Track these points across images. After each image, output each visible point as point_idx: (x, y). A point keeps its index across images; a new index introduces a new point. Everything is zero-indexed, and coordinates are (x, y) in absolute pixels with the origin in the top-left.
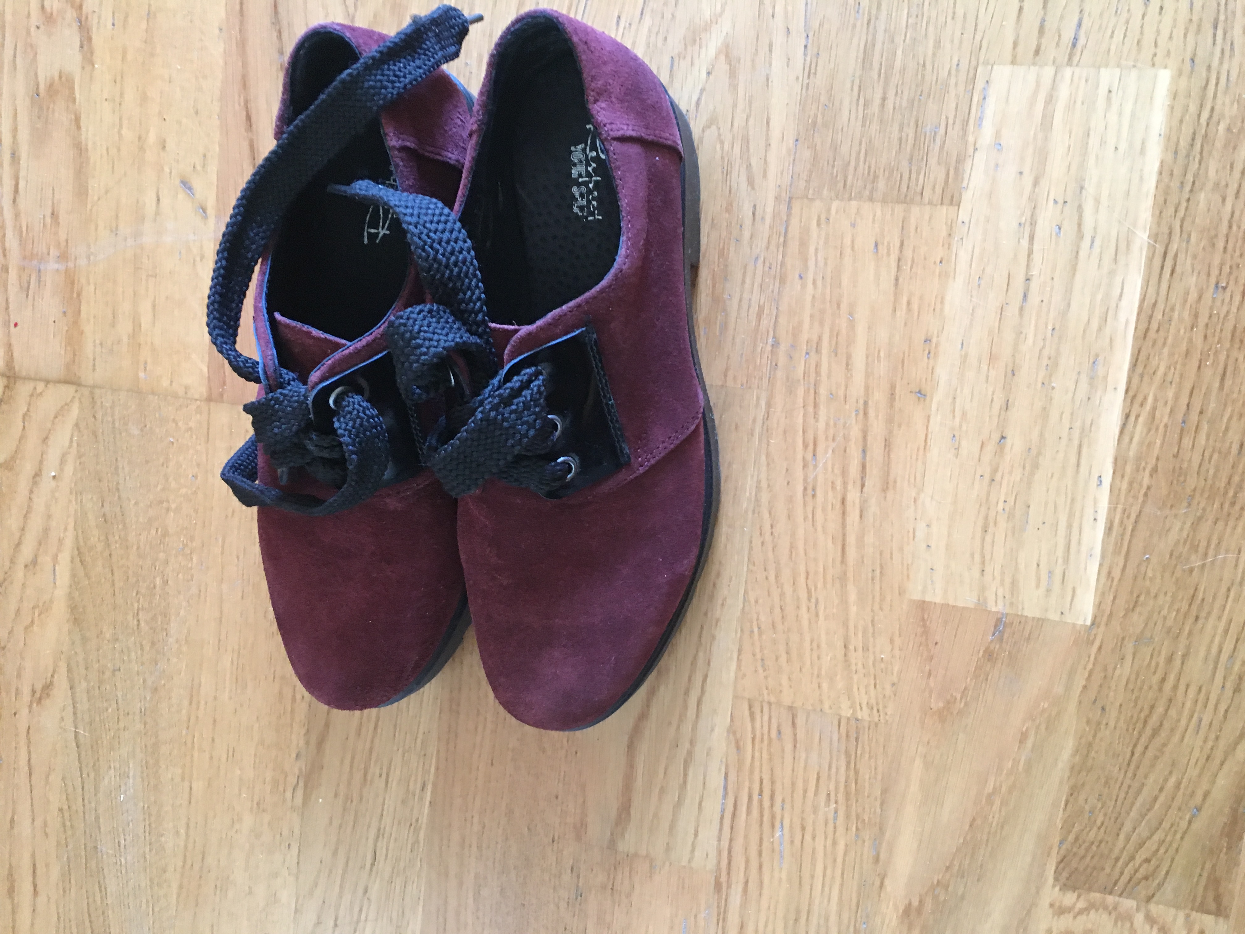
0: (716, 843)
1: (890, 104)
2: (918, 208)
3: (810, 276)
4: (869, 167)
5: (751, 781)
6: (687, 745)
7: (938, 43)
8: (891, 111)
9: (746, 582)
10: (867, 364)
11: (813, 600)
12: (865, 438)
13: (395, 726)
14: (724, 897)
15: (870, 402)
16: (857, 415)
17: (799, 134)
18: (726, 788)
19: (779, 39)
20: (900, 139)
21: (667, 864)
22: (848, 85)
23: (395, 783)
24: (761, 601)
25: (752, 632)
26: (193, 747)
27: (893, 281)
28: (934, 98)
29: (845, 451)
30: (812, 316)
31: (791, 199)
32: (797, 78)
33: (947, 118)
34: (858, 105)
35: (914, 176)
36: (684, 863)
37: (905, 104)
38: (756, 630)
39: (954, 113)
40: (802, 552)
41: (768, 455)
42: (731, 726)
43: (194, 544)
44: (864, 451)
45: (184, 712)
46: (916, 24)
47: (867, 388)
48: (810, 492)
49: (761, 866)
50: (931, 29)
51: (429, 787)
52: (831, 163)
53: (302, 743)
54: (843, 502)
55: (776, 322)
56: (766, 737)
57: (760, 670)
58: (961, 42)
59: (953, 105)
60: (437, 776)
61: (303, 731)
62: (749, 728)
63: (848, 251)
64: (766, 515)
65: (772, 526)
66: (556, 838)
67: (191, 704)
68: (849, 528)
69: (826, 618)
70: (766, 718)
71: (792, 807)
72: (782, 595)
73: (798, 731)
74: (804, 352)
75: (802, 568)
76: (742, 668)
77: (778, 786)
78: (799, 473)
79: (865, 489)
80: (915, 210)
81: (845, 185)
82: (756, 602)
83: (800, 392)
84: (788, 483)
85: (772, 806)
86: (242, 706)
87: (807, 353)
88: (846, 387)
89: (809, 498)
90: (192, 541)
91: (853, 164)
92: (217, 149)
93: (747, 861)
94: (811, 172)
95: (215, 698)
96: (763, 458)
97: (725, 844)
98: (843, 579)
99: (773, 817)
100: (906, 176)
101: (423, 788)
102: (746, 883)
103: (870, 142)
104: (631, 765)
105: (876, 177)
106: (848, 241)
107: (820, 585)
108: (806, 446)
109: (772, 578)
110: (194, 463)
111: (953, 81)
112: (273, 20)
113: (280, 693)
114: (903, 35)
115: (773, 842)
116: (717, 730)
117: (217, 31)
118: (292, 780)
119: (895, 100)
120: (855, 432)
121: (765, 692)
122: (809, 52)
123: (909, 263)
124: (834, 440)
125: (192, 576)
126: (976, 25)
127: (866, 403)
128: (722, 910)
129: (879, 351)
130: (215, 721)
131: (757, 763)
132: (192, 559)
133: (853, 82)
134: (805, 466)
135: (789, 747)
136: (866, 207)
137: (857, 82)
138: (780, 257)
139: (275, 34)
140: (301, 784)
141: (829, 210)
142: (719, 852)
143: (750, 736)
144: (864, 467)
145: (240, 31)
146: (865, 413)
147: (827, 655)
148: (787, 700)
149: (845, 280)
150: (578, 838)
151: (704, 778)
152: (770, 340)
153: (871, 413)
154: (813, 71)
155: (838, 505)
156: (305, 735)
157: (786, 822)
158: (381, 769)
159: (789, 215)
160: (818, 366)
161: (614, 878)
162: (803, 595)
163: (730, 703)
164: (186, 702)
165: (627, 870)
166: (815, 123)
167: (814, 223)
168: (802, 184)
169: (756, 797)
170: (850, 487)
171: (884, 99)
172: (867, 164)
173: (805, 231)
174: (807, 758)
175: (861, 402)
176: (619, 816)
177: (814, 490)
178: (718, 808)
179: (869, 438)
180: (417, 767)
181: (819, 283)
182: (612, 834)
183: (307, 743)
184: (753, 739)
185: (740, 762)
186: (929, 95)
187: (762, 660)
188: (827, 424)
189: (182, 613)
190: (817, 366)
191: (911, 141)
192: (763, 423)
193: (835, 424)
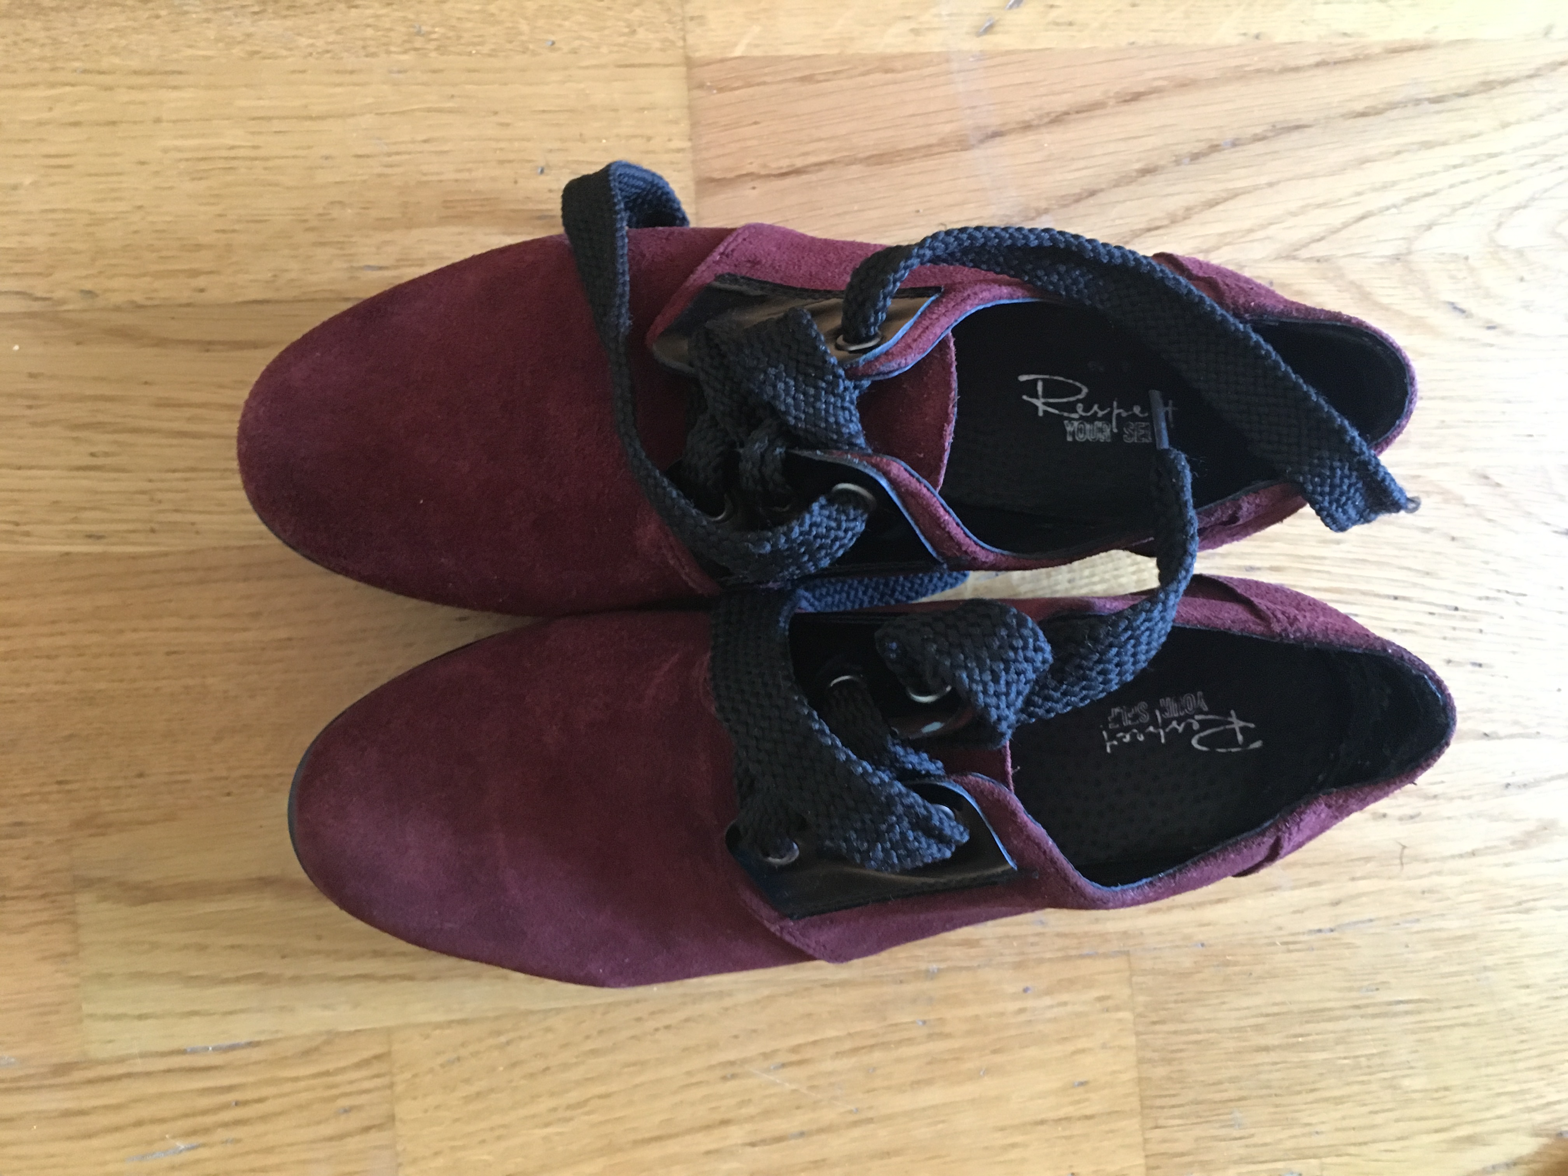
0: (135, 1050)
1: (1263, 1058)
2: (1137, 1127)
3: (1029, 1003)
4: (1181, 1051)
5: (256, 1084)
6: (289, 973)
7: (1339, 1101)
8: (1252, 1063)
9: (575, 1007)
10: (924, 1109)
11: (568, 1114)
12: (821, 1131)
13: (193, 470)
14: (46, 1082)
15: (872, 1126)
16: (851, 1112)
17: (1211, 946)
18: (233, 1048)
19: (1326, 893)
20: (1220, 1083)
21: (76, 980)
22: (1279, 998)
23: (85, 483)
24: (550, 1036)
25: (499, 1033)
26: (53, 85)
27: (1039, 1117)
28: (1276, 1113)
29: (798, 1108)
30: (977, 1017)
31: (1127, 953)
32: (1280, 928)
33: (1252, 1136)
34: (1257, 1016)
35: (1177, 1111)
36: (87, 1008)
37: (1264, 1077)
38: (503, 1039)
39: (1260, 1142)
40: (639, 1080)
41: (771, 998)
42: (338, 1034)
43: (433, 54)
44: (802, 1134)
45: (117, 61)
46: (1361, 1068)
47: (890, 1117)
48: (730, 1071)
49: (117, 1129)
50: (1356, 1088)
51: (96, 548)
52: (1180, 998)
53: (117, 299)
54: (725, 1122)
55: (961, 969)
56: (334, 1092)
57: (440, 1060)
58: (1344, 1129)
59: (1268, 1139)
60: (120, 558)
61: (138, 298)
62: (342, 1064)
63: (1070, 1047)
64: (681, 1015)
65: (667, 1027)
66: (68, 787)
67: (136, 73)
68: (688, 1139)
69: (546, 1139)
70: (367, 1085)
71: (232, 1156)
72: (566, 1067)
73: (357, 1138)
74: (926, 1018)
75: (614, 1087)
76: (438, 1032)
77: (260, 1128)
78: (753, 1049)
79: (749, 1150)
80: (1133, 1124)
81: (1154, 1023)
82: (548, 1030)
83: (870, 1025)
84: (736, 1037)
85: (225, 1125)
86: (156, 173)
87: (924, 1022)
88: (888, 1088)
89: (719, 1073)
90: (437, 49)
91: (1184, 1027)
92: (1084, 46)
93: (117, 1108)
94: (1164, 973)
95: (158, 120)
96: (766, 992)
97: (140, 1066)
98: (610, 1149)
99: (206, 1130)
100: (1174, 1101)
101: (91, 536)
102: (82, 1113)
103: (1213, 1043)
104: (231, 889)
105: (1169, 1062)
106: (1081, 1044)
107: (595, 1118)
108: (795, 1049)
109: (590, 1045)
110: (577, 43)
111: (1297, 1131)
112: (1278, 127)
113: (198, 247)
114: (1346, 1055)
115: (163, 1139)
116: (328, 1013)
117: (1254, 31)
118: (40, 287)
119: (1268, 1064)
120: (828, 1116)
121: (407, 1075)
122: (1313, 937)
123: (1067, 1133)
124: (812, 1088)
125: (373, 55)
126: (1365, 1143)
127: (870, 1120)
128: (21, 1084)
129: (943, 1122)
130: (114, 123)
131: (288, 1087)
132: (405, 52)
133: (1283, 1003)
134: (766, 1056)
135: (327, 1130)
136: (1131, 1058)
137: (1284, 1009)
138: (1048, 955)
139: (1259, 130)
140: (36, 306)
141: (1118, 1009)
142: (121, 1060)
143: (330, 1066)
144: (780, 1139)
145: (1258, 71)
146: (856, 1124)
147: (489, 1154)
148: (403, 1109)
149: (1032, 1052)
150: (78, 825)
151: (242, 1011)
152: (934, 966)
153: (856, 1132)
154: (1291, 947)
155: (718, 1116)
156: (132, 302)
157: (204, 1153)
158: (106, 454)
159: (1106, 956)
160: (910, 1041)
161: (25, 897)
162: (574, 1096)
163: (377, 1025)
164: (135, 63)
165: (45, 916)
166: (1227, 964)
167: (1101, 993)
168: (1148, 964)
169: (232, 1097)
170: (748, 1127)
171: (1266, 1049)
172: (1184, 1047)
173: (1089, 983)
174: (317, 1161)
175: (870, 1114)
176: (137, 887)
177: (734, 1076)
178: (199, 1043)
179: (823, 1137)
180: (126, 521)
181: (1022, 1018)
182: (101, 880)
183: (117, 309)
184: (327, 1073)
185: (282, 1061)
186: (1277, 1106)
187: (458, 1059)
188: (831, 1074)
189: (303, 41)
190: (909, 1039)
191: (1218, 1097)
192: (815, 981)
193: (832, 1085)
